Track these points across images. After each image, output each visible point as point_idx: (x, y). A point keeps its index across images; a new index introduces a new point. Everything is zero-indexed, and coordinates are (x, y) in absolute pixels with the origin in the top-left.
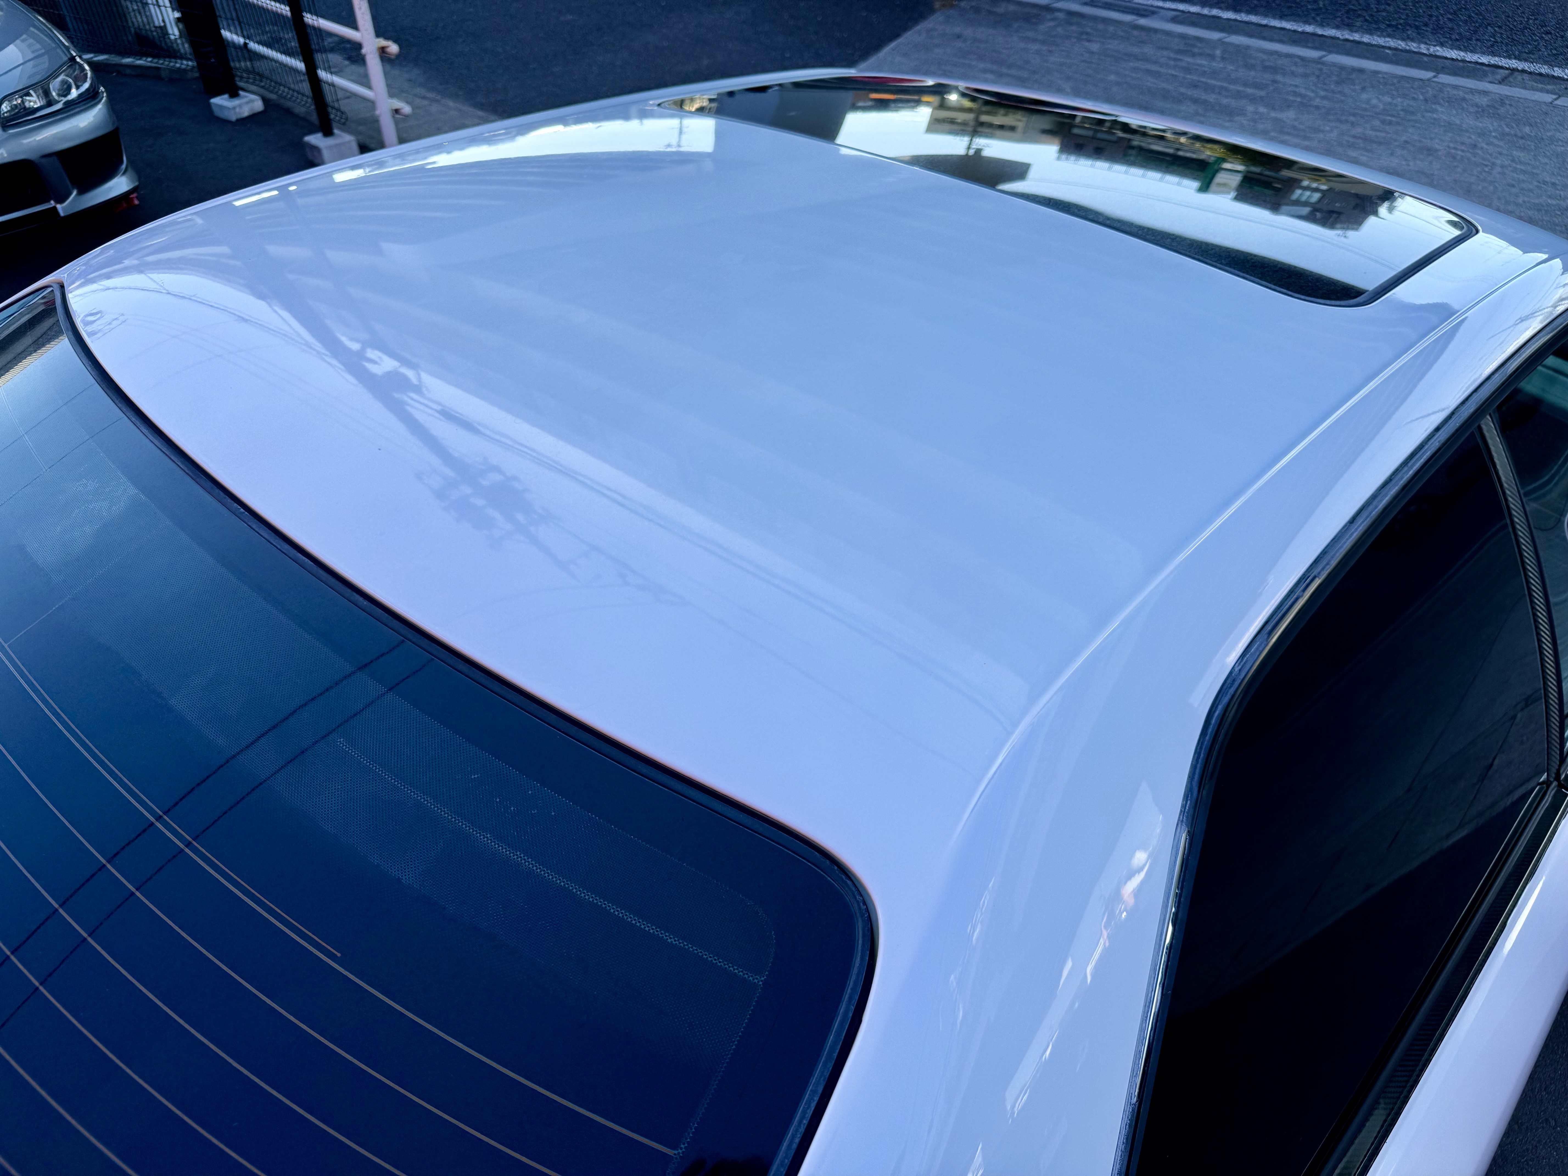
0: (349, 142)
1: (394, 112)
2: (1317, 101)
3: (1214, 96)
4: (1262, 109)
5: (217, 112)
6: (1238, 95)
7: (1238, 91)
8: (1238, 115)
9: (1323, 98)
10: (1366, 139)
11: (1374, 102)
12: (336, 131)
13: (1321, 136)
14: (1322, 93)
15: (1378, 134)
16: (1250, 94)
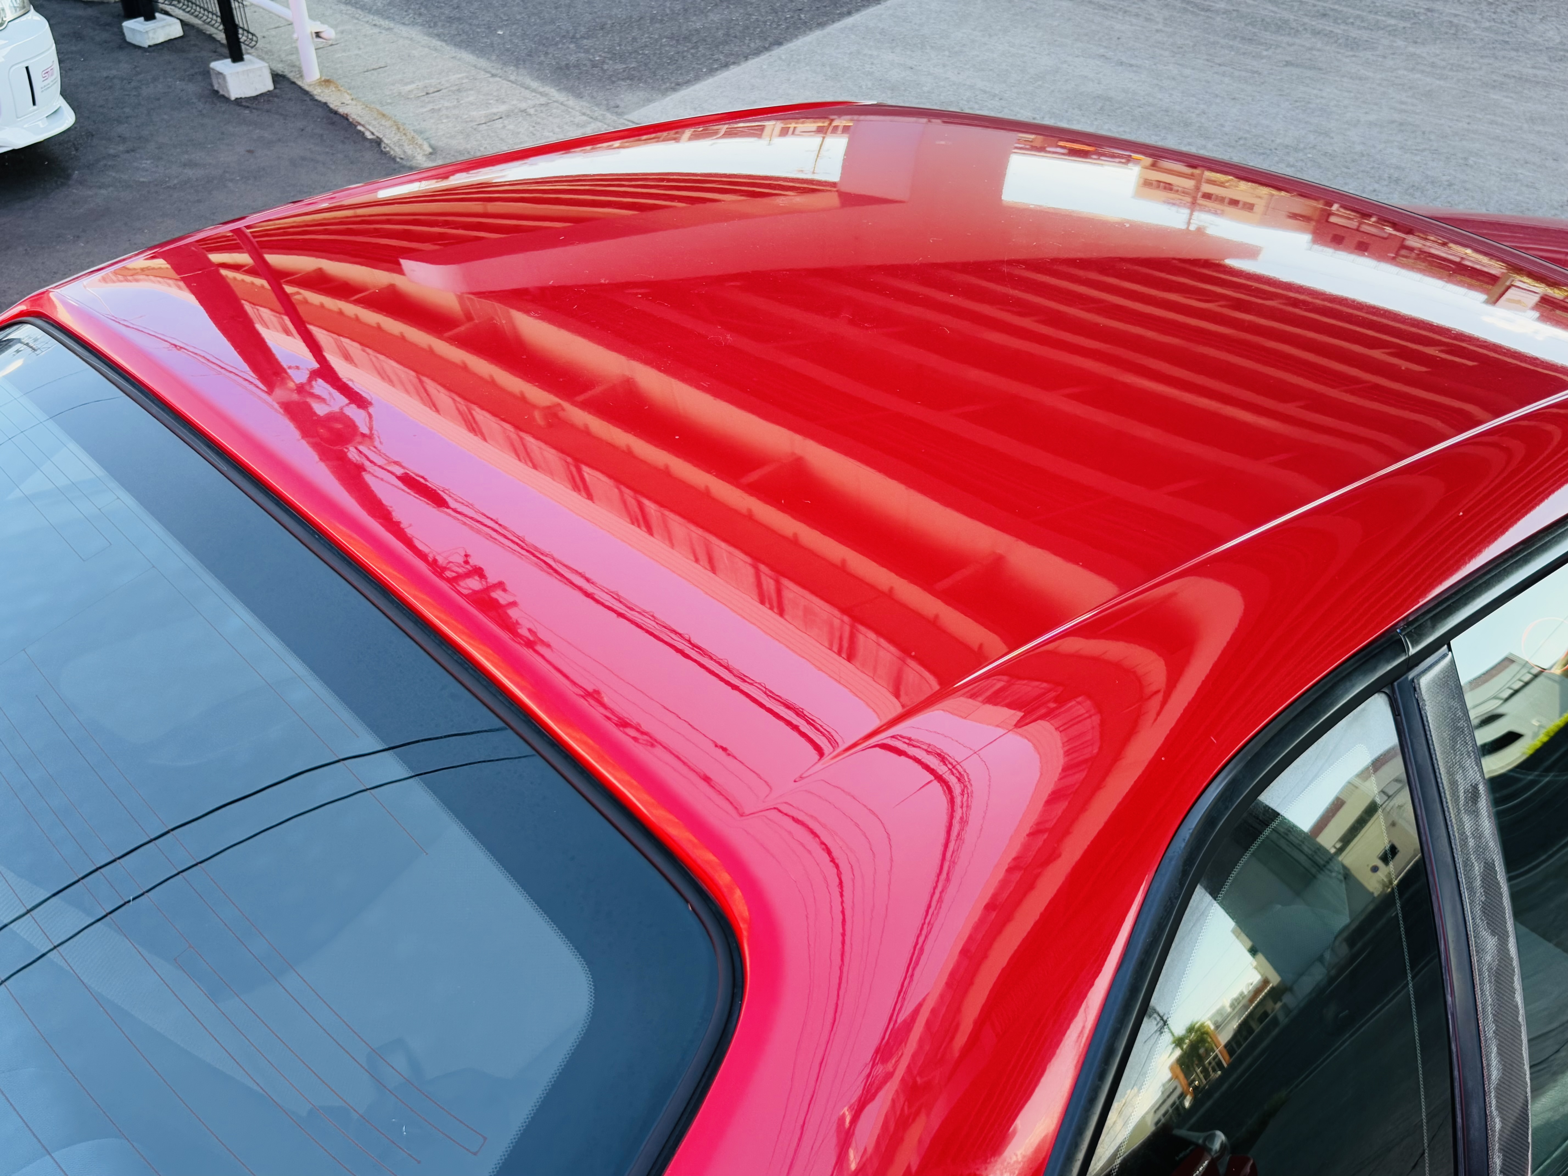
0: (260, 69)
1: (314, 35)
2: (1475, 34)
3: (1342, 27)
4: (1400, 43)
5: (130, 37)
6: (1377, 26)
7: (1378, 21)
8: (1365, 49)
9: (1487, 29)
10: (1521, 79)
11: (1550, 34)
12: (246, 57)
13: (1462, 75)
14: (1487, 24)
15: (1539, 72)
16: (1390, 25)
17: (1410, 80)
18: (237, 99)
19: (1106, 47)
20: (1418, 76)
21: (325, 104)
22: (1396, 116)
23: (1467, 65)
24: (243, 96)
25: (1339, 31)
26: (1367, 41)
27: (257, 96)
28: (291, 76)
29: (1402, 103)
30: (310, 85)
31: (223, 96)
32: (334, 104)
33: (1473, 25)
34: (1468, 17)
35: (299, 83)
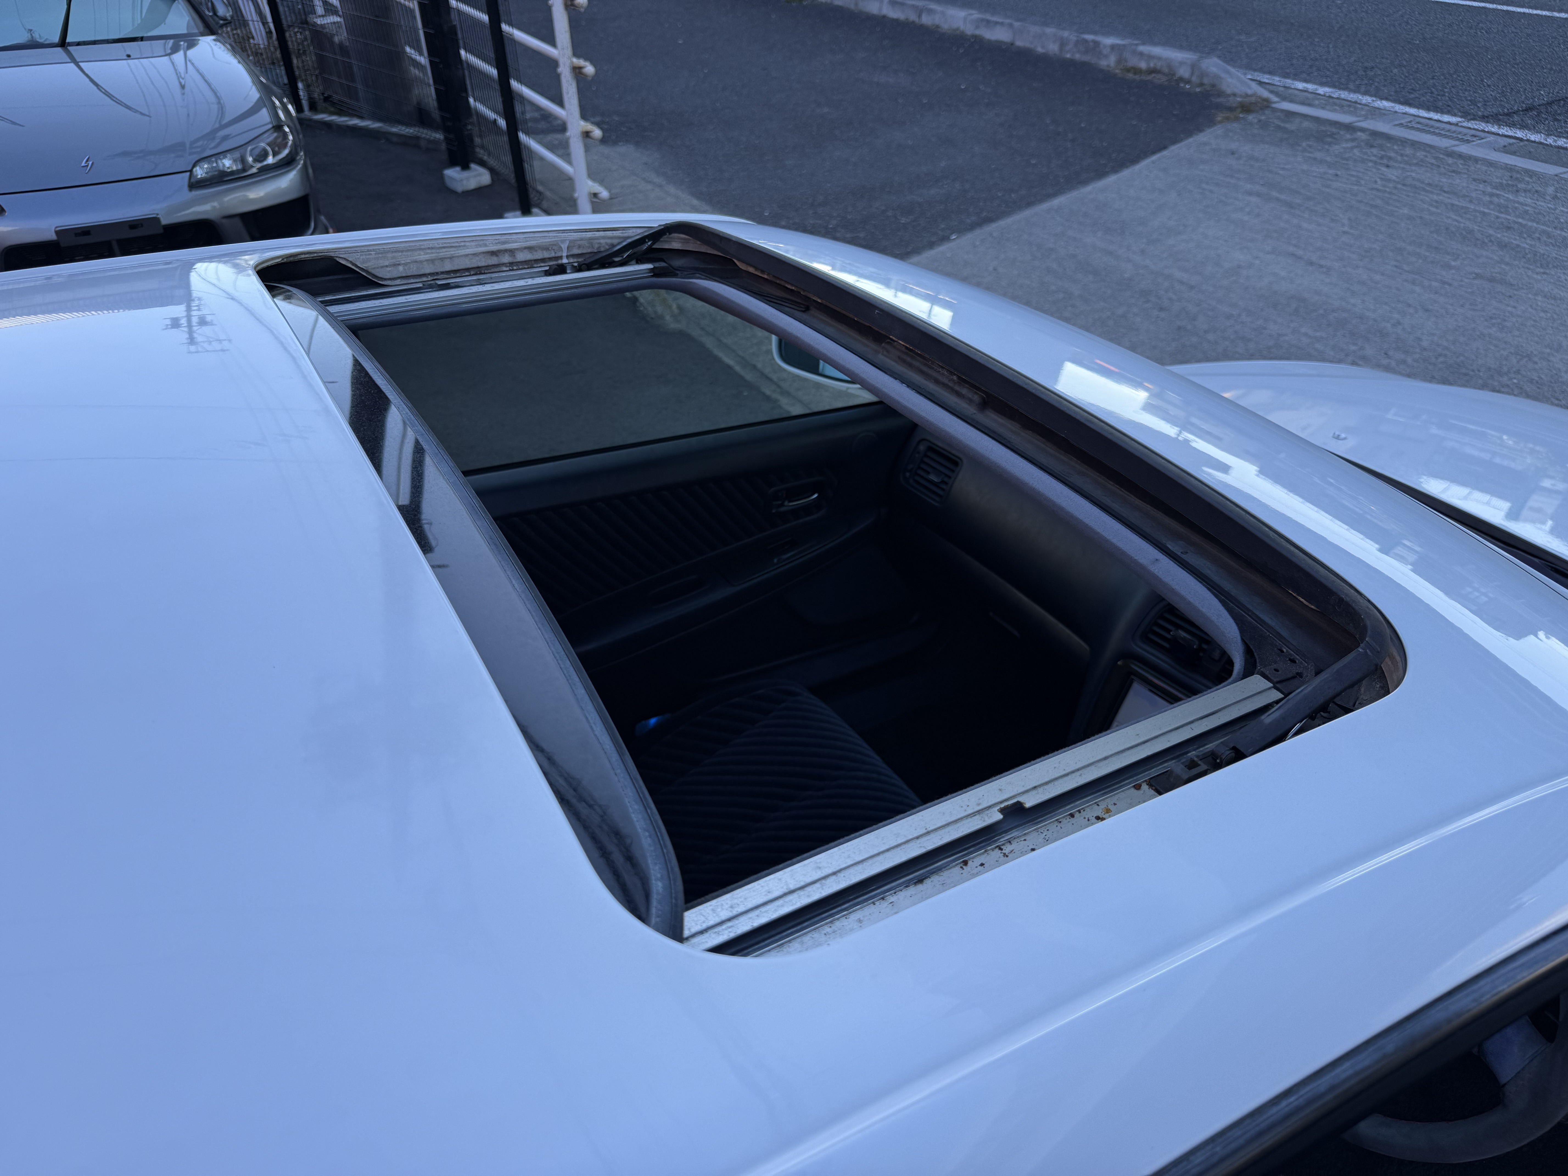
1: (591, 194)
5: (448, 184)
12: (534, 214)
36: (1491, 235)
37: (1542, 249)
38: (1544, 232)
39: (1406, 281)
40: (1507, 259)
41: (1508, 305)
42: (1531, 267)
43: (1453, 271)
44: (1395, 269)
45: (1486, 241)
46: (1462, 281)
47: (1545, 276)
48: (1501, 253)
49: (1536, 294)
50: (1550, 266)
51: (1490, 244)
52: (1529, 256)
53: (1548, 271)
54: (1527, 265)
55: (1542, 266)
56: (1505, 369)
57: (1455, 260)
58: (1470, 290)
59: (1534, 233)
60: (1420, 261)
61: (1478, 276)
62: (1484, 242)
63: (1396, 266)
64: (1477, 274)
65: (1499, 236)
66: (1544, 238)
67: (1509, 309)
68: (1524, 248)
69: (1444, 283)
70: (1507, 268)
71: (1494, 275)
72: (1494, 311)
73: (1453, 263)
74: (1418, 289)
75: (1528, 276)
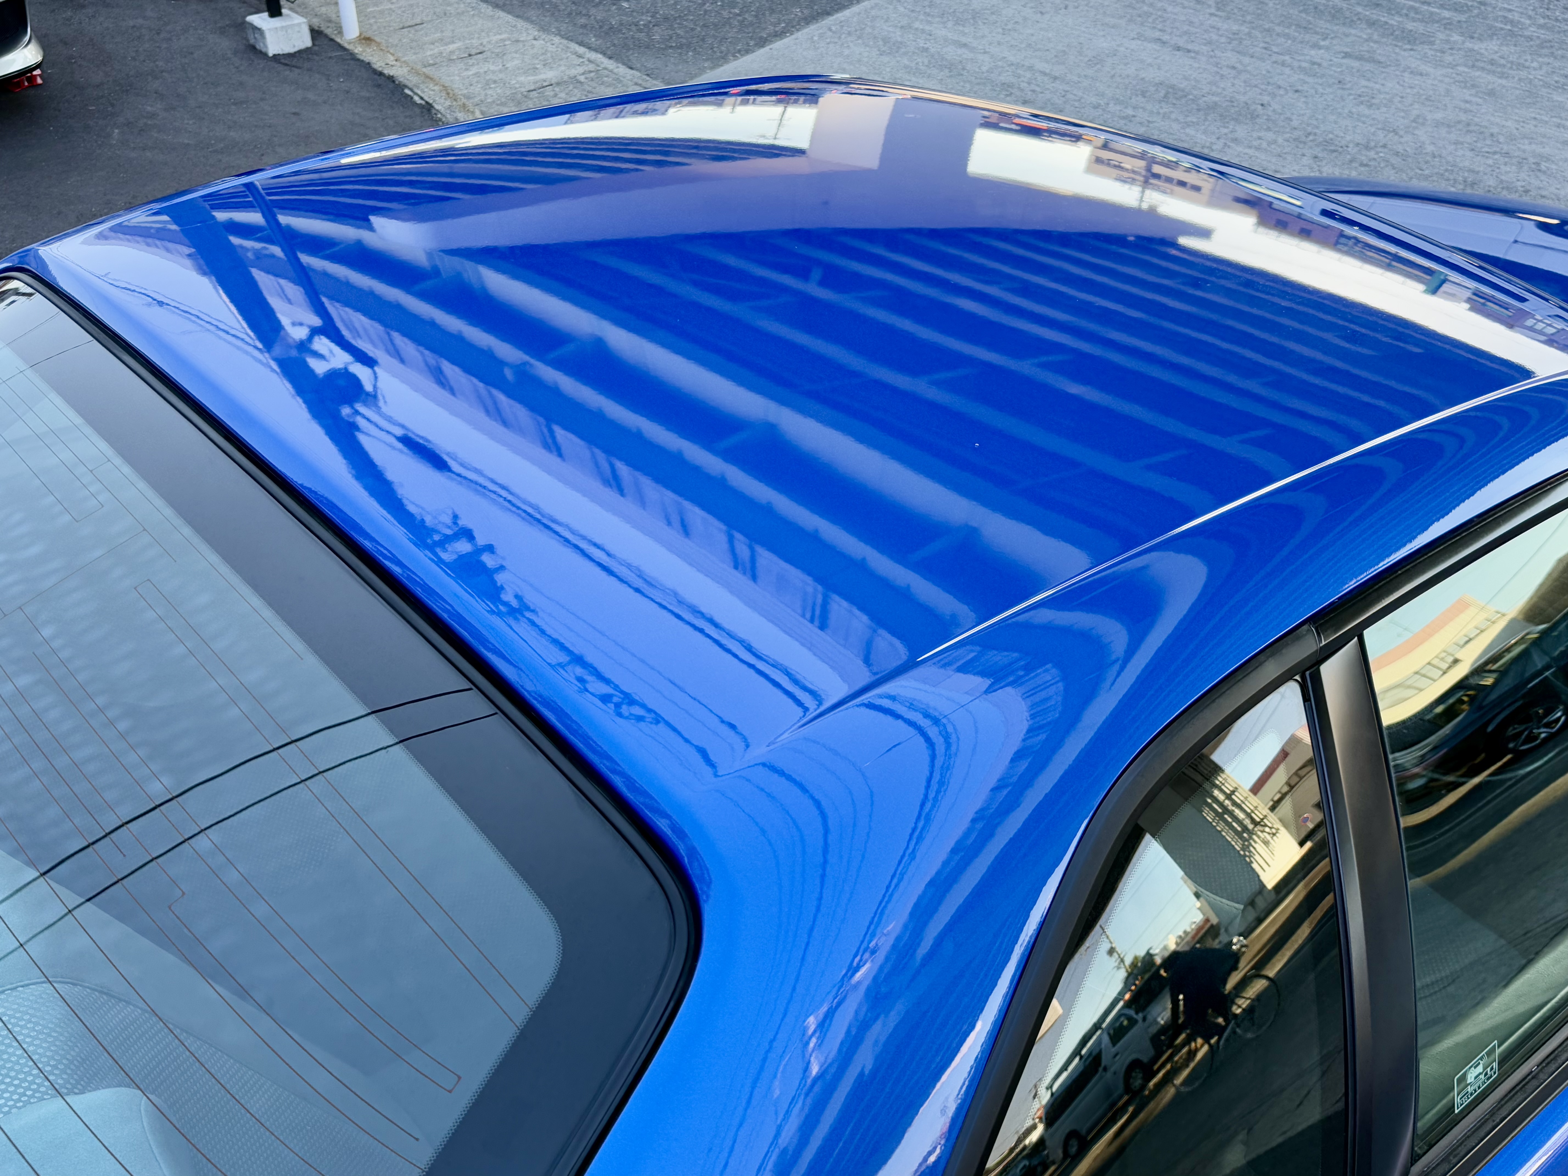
0: (299, 24)
2: (1532, 31)
3: (1397, 18)
4: (1456, 37)
6: (1432, 19)
7: (1432, 13)
8: (1422, 43)
9: (1541, 27)
12: (284, 11)
13: (1523, 74)
14: (1542, 21)
16: (1445, 18)
17: (1471, 77)
18: (274, 55)
19: (1160, 30)
20: (1478, 73)
21: (369, 63)
22: (1463, 117)
23: (1527, 64)
24: (281, 53)
25: (1395, 23)
26: (1423, 34)
27: (295, 53)
28: (328, 31)
29: (1467, 102)
30: (350, 43)
31: (261, 52)
32: (378, 65)
33: (1528, 22)
34: (1522, 13)
35: (338, 40)
36: (1358, 13)
37: (1410, 26)
38: (1412, 8)
39: (1275, 62)
40: (1375, 37)
41: (1376, 83)
42: (1400, 44)
43: (1322, 51)
44: (1264, 51)
45: (1355, 19)
46: (1331, 60)
47: (1412, 52)
48: (1369, 31)
49: (1404, 71)
50: (1418, 42)
51: (1359, 22)
52: (1397, 33)
53: (1415, 48)
54: (1394, 42)
55: (1409, 42)
56: (1372, 144)
57: (1324, 40)
58: (1339, 70)
59: (1402, 9)
60: (1289, 42)
61: (1347, 55)
62: (1352, 21)
63: (1265, 48)
64: (1346, 53)
65: (1367, 13)
66: (1412, 14)
67: (1378, 86)
68: (1392, 25)
69: (1314, 63)
70: (1375, 46)
71: (1363, 53)
72: (1363, 90)
73: (1322, 43)
74: (1287, 71)
75: (1395, 53)
